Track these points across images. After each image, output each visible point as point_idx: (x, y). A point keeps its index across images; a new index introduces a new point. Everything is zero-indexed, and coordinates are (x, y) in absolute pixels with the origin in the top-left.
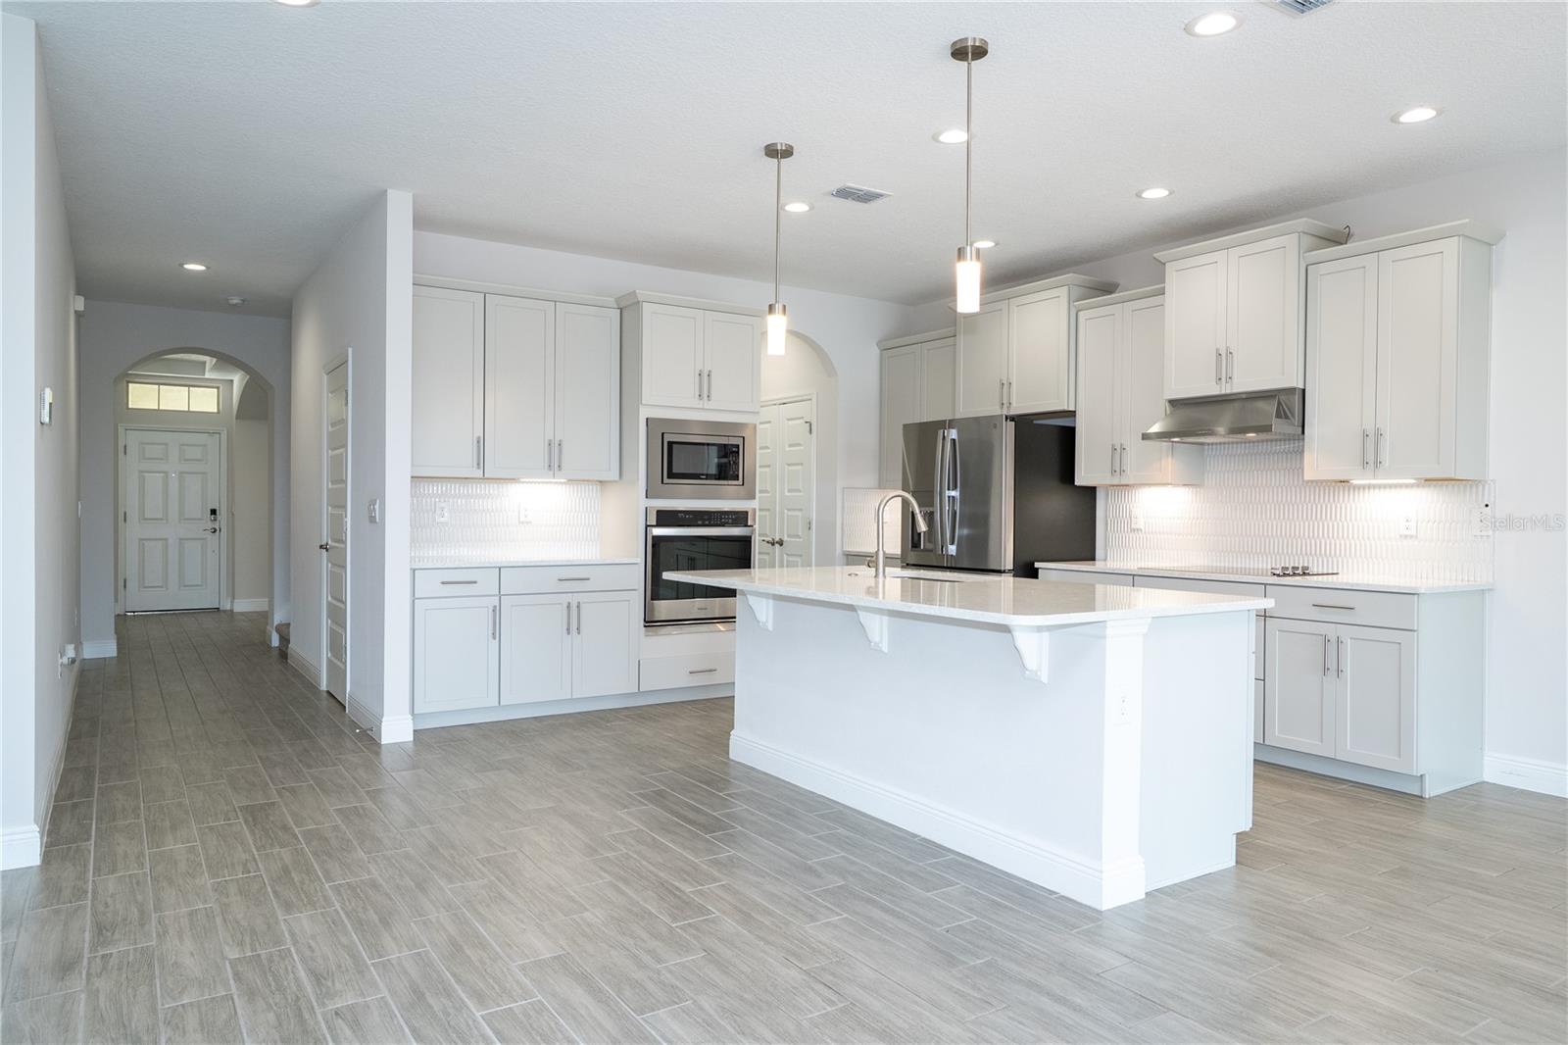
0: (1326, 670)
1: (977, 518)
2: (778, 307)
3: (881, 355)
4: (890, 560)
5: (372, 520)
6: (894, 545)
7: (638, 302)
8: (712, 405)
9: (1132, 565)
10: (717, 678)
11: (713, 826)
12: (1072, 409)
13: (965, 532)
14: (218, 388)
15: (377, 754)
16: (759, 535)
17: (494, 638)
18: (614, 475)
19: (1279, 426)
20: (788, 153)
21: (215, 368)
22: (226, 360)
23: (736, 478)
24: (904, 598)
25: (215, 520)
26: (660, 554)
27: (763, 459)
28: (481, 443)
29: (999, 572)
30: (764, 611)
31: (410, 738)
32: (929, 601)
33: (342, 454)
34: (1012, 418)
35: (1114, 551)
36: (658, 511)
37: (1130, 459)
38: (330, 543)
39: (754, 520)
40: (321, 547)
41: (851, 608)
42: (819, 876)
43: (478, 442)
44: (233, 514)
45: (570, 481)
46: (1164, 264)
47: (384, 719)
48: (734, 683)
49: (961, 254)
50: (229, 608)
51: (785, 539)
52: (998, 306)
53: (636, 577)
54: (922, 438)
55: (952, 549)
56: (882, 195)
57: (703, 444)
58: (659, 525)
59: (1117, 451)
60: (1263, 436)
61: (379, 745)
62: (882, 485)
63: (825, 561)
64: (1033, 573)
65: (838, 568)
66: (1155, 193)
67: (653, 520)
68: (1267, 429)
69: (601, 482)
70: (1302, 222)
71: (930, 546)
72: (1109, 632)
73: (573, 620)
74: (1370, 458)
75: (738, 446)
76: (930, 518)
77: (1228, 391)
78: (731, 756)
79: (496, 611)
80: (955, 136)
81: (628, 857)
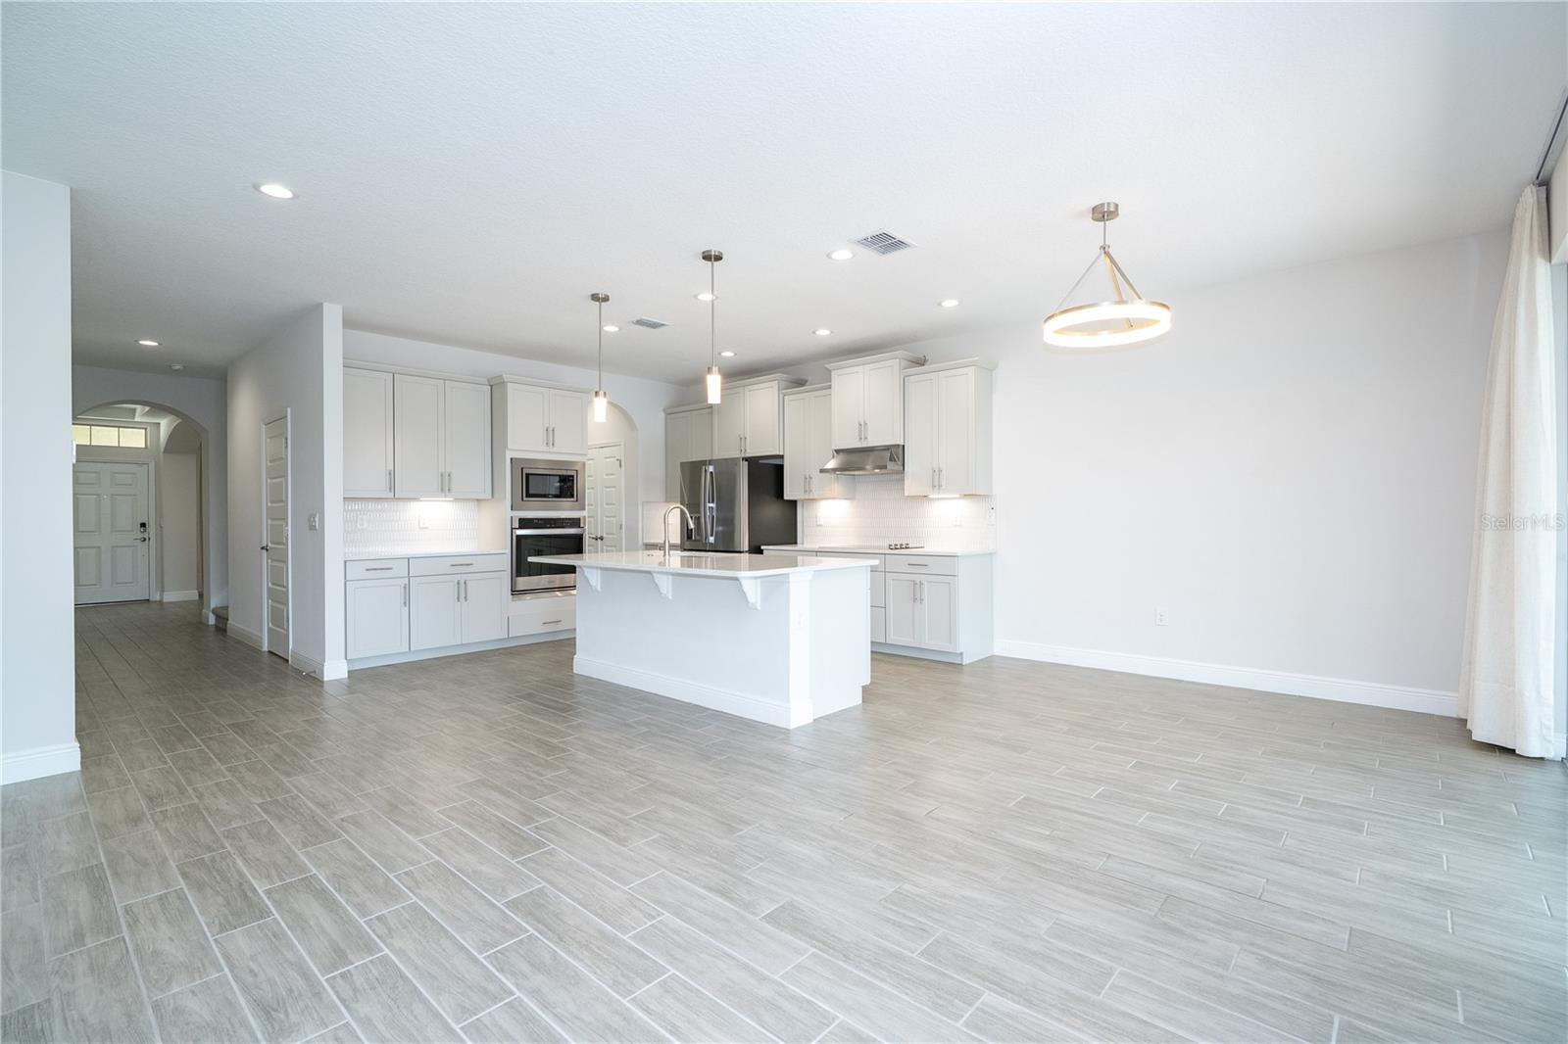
0: (915, 600)
1: (727, 521)
2: (601, 393)
3: (666, 419)
4: (673, 547)
5: (312, 528)
6: (675, 537)
7: (503, 382)
8: (555, 449)
9: (816, 546)
10: (560, 627)
11: (567, 709)
12: (781, 454)
13: (720, 528)
14: (146, 429)
15: (322, 687)
16: (588, 532)
17: (405, 606)
18: (488, 495)
19: (891, 466)
20: (606, 299)
21: (147, 414)
22: (158, 408)
23: (572, 496)
24: (683, 565)
25: (145, 531)
26: (522, 548)
27: (590, 485)
28: (392, 475)
29: (740, 552)
30: (595, 579)
31: (346, 676)
32: (699, 566)
33: (281, 482)
34: (746, 459)
35: (807, 537)
36: (520, 519)
37: (815, 482)
38: (270, 544)
39: (585, 524)
40: (263, 548)
41: (649, 572)
42: (634, 727)
43: (390, 474)
44: (161, 527)
45: (457, 500)
46: (830, 371)
47: (326, 664)
48: (575, 629)
49: (709, 370)
50: (158, 598)
51: (604, 535)
52: (736, 390)
53: (505, 561)
54: (692, 471)
55: (712, 539)
56: (663, 325)
57: (546, 475)
58: (520, 528)
59: (808, 479)
60: (883, 471)
61: (323, 682)
62: (668, 500)
63: (632, 547)
64: (761, 552)
65: (640, 552)
66: (823, 332)
67: (516, 524)
68: (885, 467)
69: (477, 500)
70: (901, 353)
71: (698, 538)
72: (791, 579)
73: (462, 592)
74: (936, 484)
75: (573, 476)
76: (697, 521)
77: (865, 446)
78: (575, 671)
79: (407, 588)
80: (706, 297)
81: (514, 729)
